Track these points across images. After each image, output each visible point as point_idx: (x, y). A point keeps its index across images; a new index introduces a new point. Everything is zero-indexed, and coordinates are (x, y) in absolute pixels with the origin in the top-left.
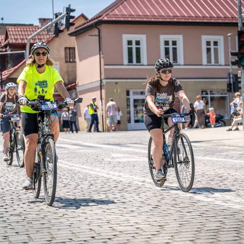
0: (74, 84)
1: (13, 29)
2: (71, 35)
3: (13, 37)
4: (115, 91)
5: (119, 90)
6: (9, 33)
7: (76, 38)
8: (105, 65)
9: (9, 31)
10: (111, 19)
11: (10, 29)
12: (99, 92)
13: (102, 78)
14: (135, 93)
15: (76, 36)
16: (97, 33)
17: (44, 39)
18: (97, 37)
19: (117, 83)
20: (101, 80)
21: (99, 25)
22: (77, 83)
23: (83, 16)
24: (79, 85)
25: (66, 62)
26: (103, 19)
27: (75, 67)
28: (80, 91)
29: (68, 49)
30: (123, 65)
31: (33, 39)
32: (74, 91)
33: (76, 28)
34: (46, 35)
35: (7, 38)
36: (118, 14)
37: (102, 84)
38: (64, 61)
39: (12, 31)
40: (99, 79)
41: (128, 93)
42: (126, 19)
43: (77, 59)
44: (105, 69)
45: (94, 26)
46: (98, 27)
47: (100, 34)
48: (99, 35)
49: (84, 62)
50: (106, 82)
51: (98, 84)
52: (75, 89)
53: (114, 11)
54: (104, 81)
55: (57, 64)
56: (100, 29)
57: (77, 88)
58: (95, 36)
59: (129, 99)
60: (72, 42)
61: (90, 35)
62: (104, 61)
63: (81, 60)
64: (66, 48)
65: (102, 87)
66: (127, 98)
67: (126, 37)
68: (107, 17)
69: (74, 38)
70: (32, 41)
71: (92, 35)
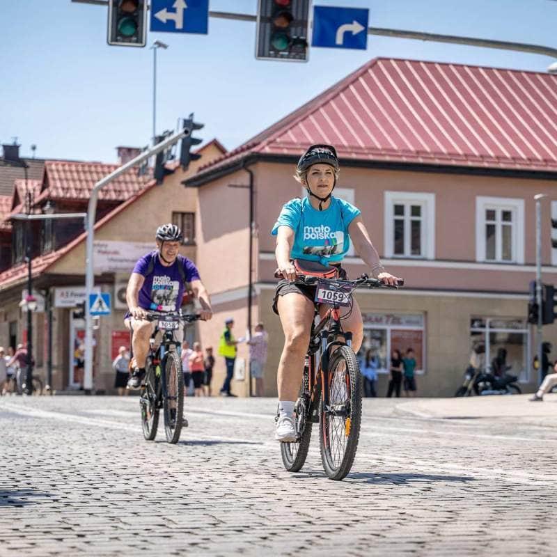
2: (188, 183)
3: (59, 184)
6: (50, 175)
7: (200, 192)
8: (262, 252)
9: (51, 171)
10: (278, 152)
11: (53, 167)
12: (244, 311)
13: (254, 280)
15: (199, 186)
16: (246, 182)
17: (128, 191)
18: (247, 191)
20: (251, 286)
21: (254, 163)
23: (215, 144)
26: (263, 151)
27: (194, 255)
29: (180, 216)
31: (102, 190)
33: (200, 169)
34: (132, 183)
35: (45, 185)
36: (295, 140)
37: (253, 294)
39: (58, 171)
40: (247, 283)
43: (199, 238)
44: (261, 262)
45: (242, 165)
46: (251, 168)
47: (255, 184)
48: (251, 187)
49: (214, 242)
50: (263, 291)
51: (244, 294)
53: (285, 135)
54: (258, 288)
56: (254, 173)
58: (242, 187)
60: (191, 200)
61: (231, 186)
62: (260, 245)
63: (207, 239)
64: (175, 214)
65: (253, 301)
68: (271, 148)
69: (195, 190)
70: (101, 195)
71: (236, 186)
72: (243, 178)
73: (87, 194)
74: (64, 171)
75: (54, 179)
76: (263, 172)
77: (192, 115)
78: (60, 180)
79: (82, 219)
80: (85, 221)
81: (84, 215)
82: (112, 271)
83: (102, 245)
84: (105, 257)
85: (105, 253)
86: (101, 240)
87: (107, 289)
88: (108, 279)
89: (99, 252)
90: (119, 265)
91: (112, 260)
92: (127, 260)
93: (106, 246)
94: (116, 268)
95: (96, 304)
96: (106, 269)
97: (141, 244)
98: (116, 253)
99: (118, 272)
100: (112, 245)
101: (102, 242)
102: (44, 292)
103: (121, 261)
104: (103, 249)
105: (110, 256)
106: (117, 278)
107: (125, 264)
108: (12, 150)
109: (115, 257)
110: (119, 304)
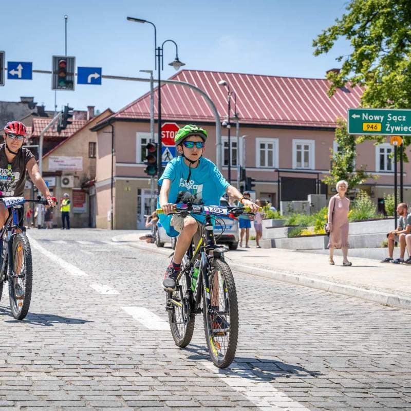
0: (93, 180)
1: (40, 122)
2: (92, 130)
3: (38, 130)
4: (126, 189)
5: (129, 189)
6: (35, 125)
7: (98, 133)
8: (117, 162)
9: (35, 123)
10: (124, 117)
11: (37, 122)
12: (110, 190)
13: (114, 175)
14: (148, 192)
15: (97, 131)
16: (111, 131)
17: (71, 132)
18: (111, 134)
19: (128, 181)
20: (112, 178)
21: (113, 122)
22: (96, 179)
23: (109, 110)
24: (98, 181)
25: (90, 157)
26: (117, 117)
27: (95, 163)
28: (98, 188)
29: (93, 144)
30: (135, 163)
32: (93, 186)
33: (97, 123)
34: (73, 128)
35: (33, 130)
36: (133, 111)
37: (113, 182)
38: (88, 156)
39: (38, 123)
40: (111, 177)
41: (139, 192)
42: (141, 117)
43: (97, 156)
44: (117, 167)
45: (107, 124)
46: (113, 124)
47: (114, 131)
48: (113, 132)
49: (102, 159)
50: (117, 180)
51: (110, 182)
52: (94, 185)
53: (130, 109)
54: (115, 179)
55: (80, 159)
56: (114, 126)
57: (96, 184)
58: (109, 132)
59: (140, 198)
60: (94, 137)
61: (104, 132)
62: (117, 159)
63: (100, 158)
64: (90, 143)
65: (113, 185)
66: (138, 198)
67: (140, 136)
68: (121, 115)
69: (95, 133)
71: (106, 132)
72: (110, 129)
73: (39, 134)
74: (42, 123)
75: (36, 127)
76: (117, 125)
77: (68, 104)
78: (39, 128)
79: (36, 148)
80: (38, 149)
81: (37, 146)
82: (60, 170)
83: (56, 158)
84: (57, 163)
85: (57, 161)
86: (56, 155)
87: (58, 178)
88: (58, 174)
89: (55, 161)
90: (63, 167)
91: (61, 165)
92: (67, 165)
93: (58, 158)
94: (62, 169)
96: (58, 169)
97: (74, 157)
98: (62, 162)
99: (63, 170)
100: (60, 158)
101: (56, 157)
103: (65, 165)
104: (56, 160)
105: (60, 163)
106: (63, 173)
107: (66, 167)
108: (41, 109)
109: (62, 163)
110: (63, 186)
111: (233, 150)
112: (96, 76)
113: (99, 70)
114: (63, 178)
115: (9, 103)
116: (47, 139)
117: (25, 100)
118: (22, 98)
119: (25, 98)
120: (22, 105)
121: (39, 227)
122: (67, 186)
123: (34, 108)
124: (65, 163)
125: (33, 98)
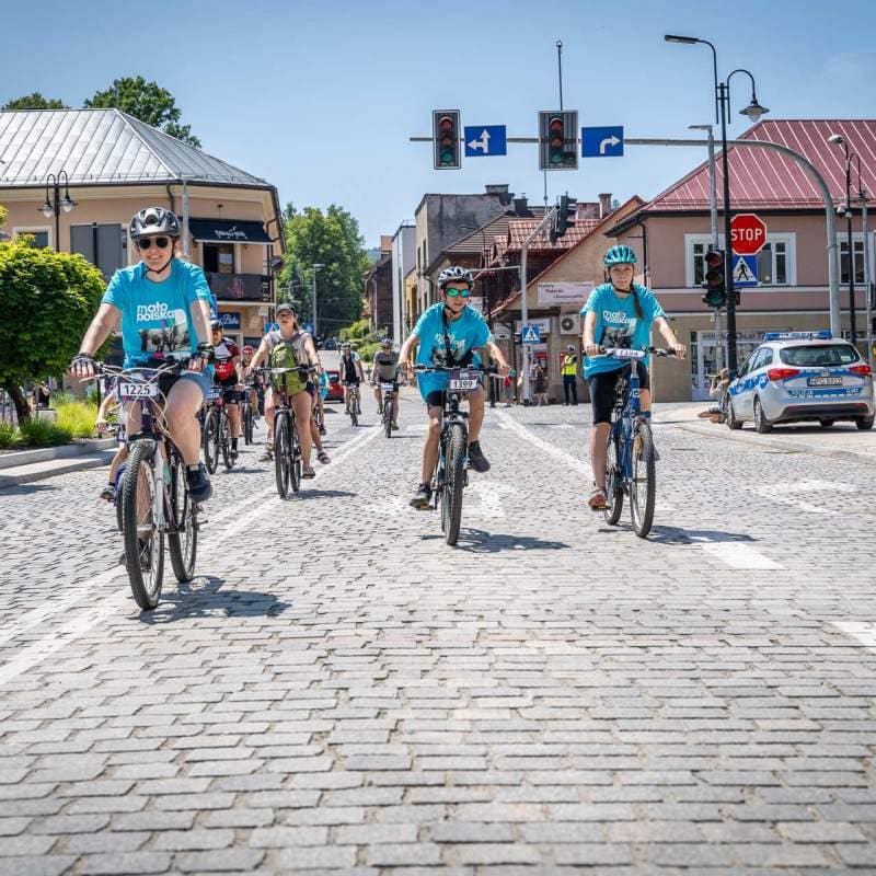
1: (520, 225)
2: (608, 234)
3: (518, 240)
6: (512, 232)
7: (618, 239)
9: (513, 229)
10: (664, 208)
11: (515, 226)
14: (706, 337)
15: (617, 236)
16: (641, 234)
17: (572, 241)
18: (642, 240)
19: (674, 319)
21: (645, 218)
23: (636, 199)
26: (650, 209)
30: (685, 288)
33: (617, 222)
34: (576, 234)
35: (509, 242)
36: (679, 198)
39: (518, 228)
41: (694, 337)
45: (636, 221)
46: (643, 223)
47: (647, 234)
48: (644, 237)
53: (672, 195)
55: (590, 285)
56: (646, 226)
58: (638, 237)
59: (696, 346)
61: (629, 238)
62: (652, 282)
66: (693, 346)
67: (691, 240)
68: (657, 205)
69: (615, 239)
70: (530, 247)
71: (634, 237)
72: (638, 231)
73: (520, 247)
74: (523, 228)
75: (514, 235)
76: (651, 223)
77: (567, 192)
78: (520, 236)
79: (517, 270)
80: (519, 272)
81: (518, 267)
82: (558, 305)
83: (550, 286)
84: (553, 295)
85: (551, 291)
86: (549, 281)
87: (554, 318)
88: (554, 312)
89: (547, 291)
90: (563, 300)
91: (558, 297)
92: (570, 296)
93: (553, 286)
94: (561, 303)
95: (528, 335)
96: (553, 305)
97: (578, 283)
98: (560, 291)
99: (563, 305)
100: (557, 285)
101: (549, 284)
102: (509, 324)
103: (565, 297)
104: (550, 289)
105: (556, 294)
106: (563, 310)
107: (568, 300)
108: (521, 204)
109: (561, 294)
110: (563, 332)
111: (856, 255)
112: (614, 141)
113: (618, 131)
114: (562, 318)
115: (466, 198)
116: (533, 255)
117: (493, 191)
118: (487, 187)
119: (493, 186)
120: (488, 199)
121: (527, 403)
122: (569, 332)
123: (509, 203)
124: (567, 292)
125: (507, 186)
